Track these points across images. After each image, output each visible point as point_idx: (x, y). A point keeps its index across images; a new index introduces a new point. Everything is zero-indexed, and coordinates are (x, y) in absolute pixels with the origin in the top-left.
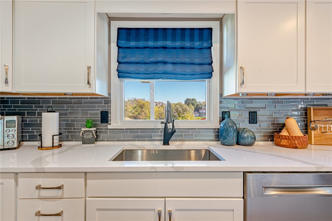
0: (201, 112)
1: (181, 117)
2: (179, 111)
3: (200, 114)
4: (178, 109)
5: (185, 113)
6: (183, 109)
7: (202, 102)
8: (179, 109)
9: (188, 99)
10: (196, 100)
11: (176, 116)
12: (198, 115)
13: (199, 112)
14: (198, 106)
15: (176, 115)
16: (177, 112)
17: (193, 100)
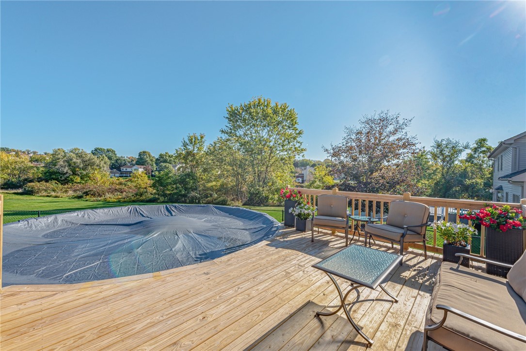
0: (124, 170)
1: (78, 175)
2: (75, 163)
3: (121, 173)
4: (71, 160)
5: (90, 168)
6: (84, 162)
7: (127, 157)
8: (74, 160)
9: (98, 149)
10: (114, 151)
11: (67, 173)
12: (117, 175)
13: (120, 171)
14: (119, 162)
15: (65, 171)
16: (70, 165)
17: (108, 151)
